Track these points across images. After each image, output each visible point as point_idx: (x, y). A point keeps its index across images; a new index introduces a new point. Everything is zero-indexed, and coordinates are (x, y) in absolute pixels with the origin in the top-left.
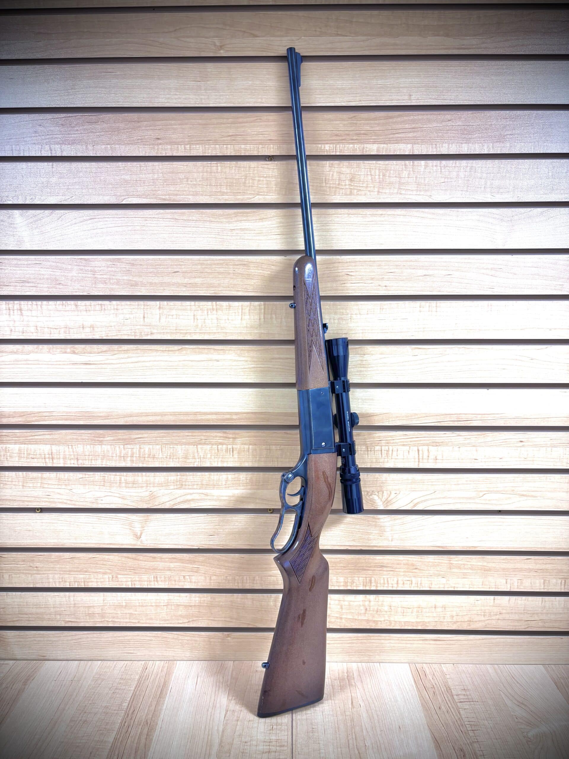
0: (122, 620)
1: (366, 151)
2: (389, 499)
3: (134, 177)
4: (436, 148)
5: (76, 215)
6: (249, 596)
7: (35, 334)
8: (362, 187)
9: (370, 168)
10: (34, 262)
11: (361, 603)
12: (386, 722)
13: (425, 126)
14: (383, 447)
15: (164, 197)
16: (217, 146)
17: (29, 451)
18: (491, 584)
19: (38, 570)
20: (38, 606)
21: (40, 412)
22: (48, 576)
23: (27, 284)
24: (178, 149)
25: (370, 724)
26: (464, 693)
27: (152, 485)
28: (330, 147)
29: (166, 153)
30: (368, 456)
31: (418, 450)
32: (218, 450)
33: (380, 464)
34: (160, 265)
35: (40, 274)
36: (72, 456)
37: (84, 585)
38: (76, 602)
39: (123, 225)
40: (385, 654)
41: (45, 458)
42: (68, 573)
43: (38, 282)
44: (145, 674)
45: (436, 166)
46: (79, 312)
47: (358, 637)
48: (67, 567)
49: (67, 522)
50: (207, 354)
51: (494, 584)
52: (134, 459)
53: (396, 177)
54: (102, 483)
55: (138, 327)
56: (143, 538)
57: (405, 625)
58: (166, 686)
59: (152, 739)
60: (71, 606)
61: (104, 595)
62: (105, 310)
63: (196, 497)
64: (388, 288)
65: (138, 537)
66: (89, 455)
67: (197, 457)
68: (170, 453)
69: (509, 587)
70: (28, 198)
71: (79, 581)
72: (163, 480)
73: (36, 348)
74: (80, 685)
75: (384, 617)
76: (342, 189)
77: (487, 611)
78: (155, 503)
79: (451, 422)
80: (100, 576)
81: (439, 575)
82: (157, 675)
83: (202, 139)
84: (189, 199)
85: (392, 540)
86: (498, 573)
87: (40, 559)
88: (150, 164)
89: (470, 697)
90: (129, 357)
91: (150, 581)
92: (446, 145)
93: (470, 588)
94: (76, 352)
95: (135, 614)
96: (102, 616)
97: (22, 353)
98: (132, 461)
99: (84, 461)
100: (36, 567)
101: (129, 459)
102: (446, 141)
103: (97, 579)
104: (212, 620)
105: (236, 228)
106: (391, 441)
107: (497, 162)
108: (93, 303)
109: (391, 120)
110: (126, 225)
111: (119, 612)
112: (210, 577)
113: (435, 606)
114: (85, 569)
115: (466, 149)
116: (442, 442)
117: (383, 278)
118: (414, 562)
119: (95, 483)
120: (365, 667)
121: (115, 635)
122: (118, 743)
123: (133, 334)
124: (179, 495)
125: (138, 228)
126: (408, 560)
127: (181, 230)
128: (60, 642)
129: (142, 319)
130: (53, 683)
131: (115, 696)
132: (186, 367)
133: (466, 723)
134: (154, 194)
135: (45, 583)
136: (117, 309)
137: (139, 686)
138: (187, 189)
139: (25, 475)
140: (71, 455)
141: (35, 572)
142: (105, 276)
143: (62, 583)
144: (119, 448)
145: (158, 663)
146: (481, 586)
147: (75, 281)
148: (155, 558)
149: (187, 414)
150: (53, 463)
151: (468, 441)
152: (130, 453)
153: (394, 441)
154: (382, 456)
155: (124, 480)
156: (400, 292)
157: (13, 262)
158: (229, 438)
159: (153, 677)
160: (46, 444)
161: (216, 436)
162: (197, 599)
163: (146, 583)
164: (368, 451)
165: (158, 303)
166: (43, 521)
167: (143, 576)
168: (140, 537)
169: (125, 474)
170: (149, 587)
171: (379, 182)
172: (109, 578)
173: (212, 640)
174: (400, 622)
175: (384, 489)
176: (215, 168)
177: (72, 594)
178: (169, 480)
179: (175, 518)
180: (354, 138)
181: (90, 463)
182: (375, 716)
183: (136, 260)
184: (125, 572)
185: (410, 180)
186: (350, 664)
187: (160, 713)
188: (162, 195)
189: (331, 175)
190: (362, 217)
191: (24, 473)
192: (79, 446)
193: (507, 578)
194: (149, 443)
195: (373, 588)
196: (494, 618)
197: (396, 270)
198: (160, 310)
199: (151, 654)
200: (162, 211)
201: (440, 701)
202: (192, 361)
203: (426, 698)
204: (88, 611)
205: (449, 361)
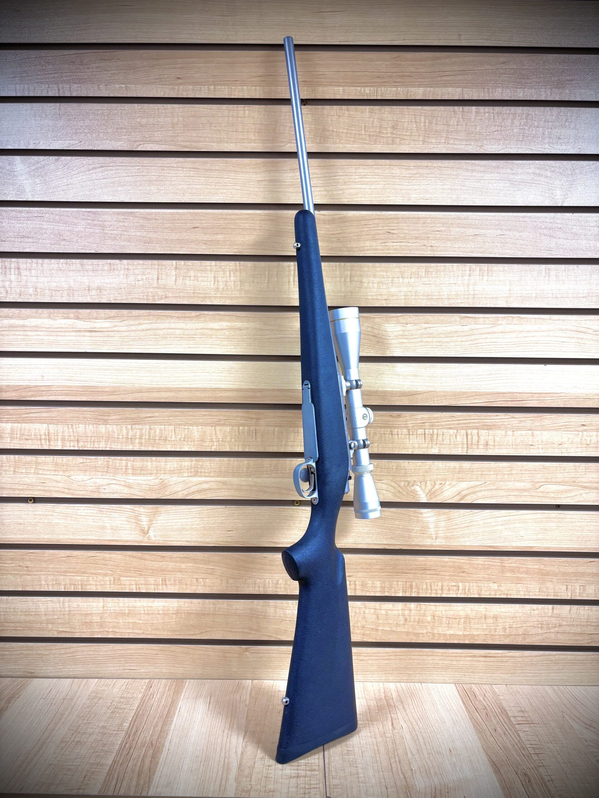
0: (124, 631)
1: (410, 96)
2: (434, 489)
3: (151, 120)
4: (489, 93)
5: (84, 162)
6: (272, 602)
7: (33, 297)
8: (406, 135)
9: (415, 115)
10: (36, 215)
11: (400, 612)
12: (433, 743)
13: (476, 68)
14: (427, 430)
15: (184, 143)
16: (245, 88)
17: (22, 431)
18: (550, 591)
19: (28, 571)
20: (27, 613)
21: (37, 386)
22: (40, 578)
23: (27, 240)
24: (201, 90)
25: (415, 746)
26: (521, 714)
27: (163, 472)
28: (370, 90)
29: (187, 94)
30: (409, 441)
31: (467, 435)
32: (239, 432)
33: (424, 450)
34: (178, 220)
35: (41, 229)
36: (72, 438)
37: (81, 589)
38: (72, 609)
39: (137, 174)
40: (428, 672)
41: (41, 440)
42: (63, 574)
43: (39, 237)
44: (150, 693)
45: (488, 112)
46: (85, 272)
47: (396, 652)
48: (62, 567)
49: (63, 514)
50: (228, 321)
51: (553, 591)
52: (143, 441)
53: (443, 124)
54: (106, 468)
55: (152, 290)
56: (151, 533)
57: (450, 640)
58: (174, 705)
59: (158, 763)
60: (66, 613)
61: (104, 600)
62: (114, 269)
63: (214, 486)
64: (434, 248)
65: (145, 532)
66: (91, 437)
67: (214, 440)
68: (185, 436)
69: (570, 594)
70: (32, 142)
71: (76, 583)
72: (175, 466)
73: (35, 312)
74: (73, 704)
75: (427, 629)
76: (383, 137)
77: (544, 623)
78: (166, 493)
79: (504, 402)
80: (100, 578)
81: (489, 580)
82: (163, 694)
83: (229, 79)
84: (212, 146)
85: (436, 538)
86: (557, 578)
87: (32, 557)
88: (169, 106)
89: (529, 719)
90: (140, 324)
91: (158, 585)
92: (500, 90)
93: (525, 595)
94: (80, 317)
95: (139, 623)
96: (101, 625)
97: (19, 317)
98: (141, 444)
99: (86, 443)
100: (27, 567)
101: (137, 441)
102: (500, 85)
103: (96, 581)
104: (227, 631)
105: (264, 179)
106: (436, 424)
107: (555, 110)
108: (101, 262)
109: (439, 61)
110: (140, 174)
111: (121, 621)
112: (227, 580)
113: (485, 615)
114: (82, 570)
115: (522, 94)
116: (494, 425)
117: (429, 237)
118: (461, 565)
119: (98, 469)
120: (404, 687)
121: (116, 648)
122: (117, 766)
123: (145, 297)
124: (194, 484)
125: (154, 178)
126: (454, 562)
127: (202, 181)
128: (52, 656)
129: (156, 281)
130: (41, 701)
131: (114, 716)
132: (204, 336)
133: (528, 746)
134: (173, 141)
135: (37, 585)
136: (128, 269)
137: (142, 705)
138: (210, 136)
139: (17, 459)
140: (71, 436)
141: (24, 572)
142: (115, 232)
143: (56, 586)
144: (126, 428)
145: (163, 681)
146: (537, 593)
147: (81, 237)
148: (164, 557)
149: (204, 390)
150: (49, 445)
151: (523, 424)
152: (138, 434)
153: (440, 424)
154: (425, 441)
155: (131, 466)
156: (448, 253)
157: (11, 215)
158: (252, 418)
159: (158, 696)
160: (43, 423)
161: (237, 416)
162: (211, 606)
163: (152, 587)
164: (409, 434)
165: (174, 262)
166: (36, 513)
167: (149, 579)
168: (148, 533)
169: (132, 458)
170: (156, 591)
171: (425, 131)
172: (110, 580)
173: (227, 655)
174: (445, 635)
175: (428, 479)
176: (242, 112)
177: (67, 599)
178: (183, 466)
179: (187, 510)
180: (399, 80)
181: (92, 446)
182: (420, 738)
183: (150, 214)
184: (129, 574)
185: (459, 128)
186: (387, 685)
187: (167, 734)
188: (183, 141)
189: (371, 122)
190: (407, 169)
191: (17, 456)
192: (80, 425)
193: (567, 584)
194: (160, 424)
195: (413, 595)
196: (553, 630)
197: (443, 229)
198: (176, 271)
199: (156, 670)
200: (181, 159)
201: (495, 723)
202: (212, 329)
203: (477, 718)
204: (85, 619)
205: (502, 332)
